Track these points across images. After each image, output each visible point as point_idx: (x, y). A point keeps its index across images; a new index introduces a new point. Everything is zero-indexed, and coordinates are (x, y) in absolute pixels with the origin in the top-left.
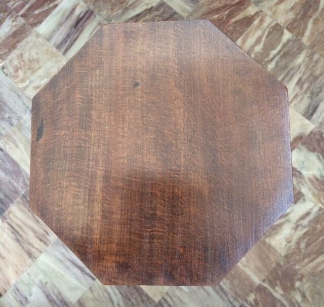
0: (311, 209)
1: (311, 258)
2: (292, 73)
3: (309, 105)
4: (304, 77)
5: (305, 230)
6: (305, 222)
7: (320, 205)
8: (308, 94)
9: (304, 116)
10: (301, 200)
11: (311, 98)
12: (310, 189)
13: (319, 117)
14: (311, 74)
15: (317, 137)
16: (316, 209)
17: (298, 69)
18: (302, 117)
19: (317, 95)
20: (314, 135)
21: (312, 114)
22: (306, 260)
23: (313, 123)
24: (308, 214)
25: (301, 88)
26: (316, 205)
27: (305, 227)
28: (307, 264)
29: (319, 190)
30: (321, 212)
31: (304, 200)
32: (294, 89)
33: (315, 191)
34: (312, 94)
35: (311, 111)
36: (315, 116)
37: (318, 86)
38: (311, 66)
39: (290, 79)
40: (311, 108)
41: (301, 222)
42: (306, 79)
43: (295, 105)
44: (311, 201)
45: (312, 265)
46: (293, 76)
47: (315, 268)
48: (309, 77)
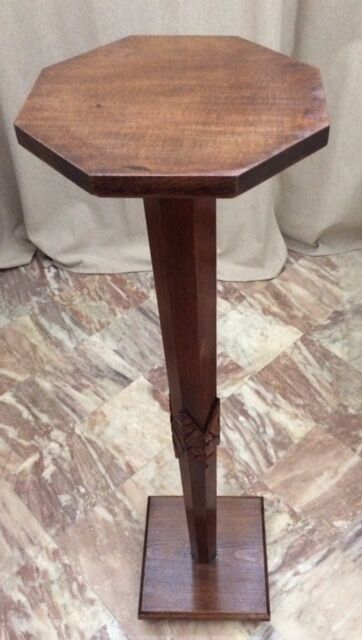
0: (251, 388)
1: (316, 394)
2: (62, 395)
3: (113, 380)
4: (73, 382)
5: (279, 397)
6: (269, 397)
7: (246, 379)
8: (98, 380)
9: (125, 386)
10: (240, 398)
11: (102, 377)
12: (225, 388)
13: (131, 372)
14: (71, 375)
15: (157, 374)
16: (251, 384)
17: (59, 388)
18: (127, 388)
19: (100, 370)
20: (154, 377)
21: (125, 378)
22: (319, 399)
23: (137, 378)
24: (258, 393)
25: (87, 387)
26: (246, 384)
27: (275, 397)
28: (324, 399)
29: (227, 378)
30: (255, 379)
31: (239, 395)
32: (86, 394)
33: (228, 382)
34: (97, 376)
35: (121, 379)
36: (129, 375)
37: (89, 369)
38: (60, 375)
39: (71, 398)
40: (116, 378)
41: (269, 401)
42: (76, 381)
43: (109, 394)
44: (240, 387)
45: (324, 394)
46: (67, 395)
47: (327, 390)
48: (74, 377)
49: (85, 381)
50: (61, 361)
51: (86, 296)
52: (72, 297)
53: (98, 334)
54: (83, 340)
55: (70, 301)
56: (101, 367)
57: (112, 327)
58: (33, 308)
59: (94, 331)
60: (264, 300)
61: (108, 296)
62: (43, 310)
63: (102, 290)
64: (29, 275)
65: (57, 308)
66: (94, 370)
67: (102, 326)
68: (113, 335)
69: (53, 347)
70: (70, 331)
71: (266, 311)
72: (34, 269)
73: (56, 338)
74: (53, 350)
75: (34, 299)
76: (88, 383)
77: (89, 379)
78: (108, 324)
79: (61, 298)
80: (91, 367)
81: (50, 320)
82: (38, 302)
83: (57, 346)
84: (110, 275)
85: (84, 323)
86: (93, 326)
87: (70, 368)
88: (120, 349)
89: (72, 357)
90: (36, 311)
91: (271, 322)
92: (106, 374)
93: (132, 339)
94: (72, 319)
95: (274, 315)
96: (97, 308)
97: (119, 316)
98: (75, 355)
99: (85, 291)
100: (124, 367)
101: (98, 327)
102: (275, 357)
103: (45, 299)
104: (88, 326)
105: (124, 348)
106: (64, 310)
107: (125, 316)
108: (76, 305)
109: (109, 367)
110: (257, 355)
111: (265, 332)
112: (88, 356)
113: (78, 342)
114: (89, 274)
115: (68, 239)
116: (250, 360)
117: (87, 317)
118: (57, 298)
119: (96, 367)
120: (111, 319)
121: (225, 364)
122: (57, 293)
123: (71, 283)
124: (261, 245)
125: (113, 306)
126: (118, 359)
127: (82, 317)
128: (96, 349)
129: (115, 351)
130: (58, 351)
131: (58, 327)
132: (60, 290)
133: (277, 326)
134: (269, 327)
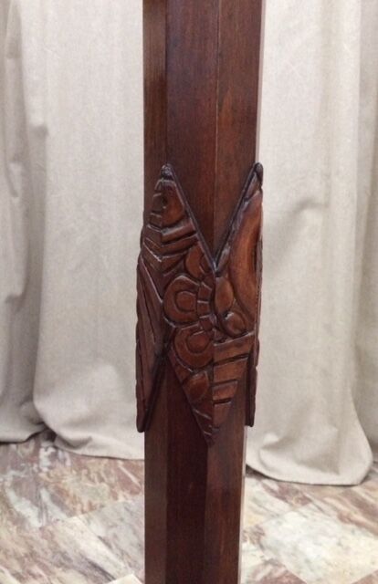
49: (36, 570)
50: (12, 540)
51: (84, 478)
52: (63, 475)
53: (81, 516)
54: (58, 520)
55: (59, 480)
56: (71, 554)
57: (107, 511)
58: (5, 480)
59: (79, 512)
60: (340, 506)
61: (113, 480)
62: (17, 484)
63: (108, 473)
64: (19, 452)
65: (38, 484)
66: (59, 556)
67: (92, 507)
68: (104, 519)
69: (10, 523)
70: (42, 509)
71: (344, 518)
72: (27, 447)
73: (19, 514)
74: (7, 526)
75: (13, 472)
76: (41, 572)
77: (44, 567)
78: (102, 506)
79: (48, 475)
80: (55, 552)
81: (20, 495)
82: (14, 476)
83: (15, 523)
84: (123, 460)
85: (67, 502)
86: (78, 507)
87: (22, 550)
88: (110, 537)
89: (31, 538)
90: (8, 484)
91: (353, 532)
92: (75, 563)
93: (131, 526)
94: (53, 497)
95: (359, 524)
96: (93, 489)
97: (121, 499)
98: (37, 536)
99: (84, 471)
100: (108, 558)
101: (85, 508)
102: (364, 575)
103: (26, 474)
104: (71, 506)
105: (115, 536)
106: (46, 487)
107: (130, 502)
108: (65, 484)
109: (82, 555)
110: (331, 569)
111: (343, 542)
112: (56, 539)
113: (49, 522)
114: (97, 457)
115: (81, 408)
116: (320, 574)
117: (75, 496)
118: (42, 475)
119: (64, 555)
120: (108, 502)
121: (277, 575)
122: (45, 470)
123: (68, 463)
124: (335, 430)
125: (117, 489)
126: (101, 548)
127: (68, 495)
128: (71, 533)
129: (100, 538)
130: (14, 529)
131: (29, 502)
132: (50, 468)
133: (363, 538)
134: (350, 537)
